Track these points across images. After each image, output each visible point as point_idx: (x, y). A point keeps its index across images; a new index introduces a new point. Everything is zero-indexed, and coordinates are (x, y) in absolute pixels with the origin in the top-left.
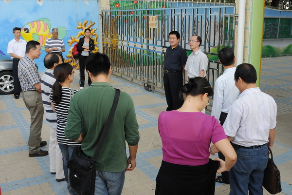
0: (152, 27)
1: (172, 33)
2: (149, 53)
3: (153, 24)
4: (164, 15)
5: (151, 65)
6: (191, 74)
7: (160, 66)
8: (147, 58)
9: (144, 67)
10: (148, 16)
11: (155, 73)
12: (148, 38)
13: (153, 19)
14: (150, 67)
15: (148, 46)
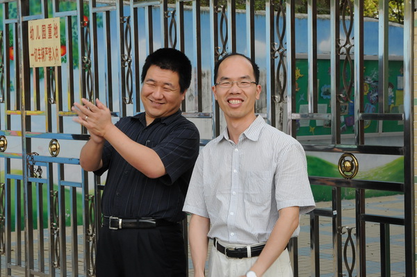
0: (43, 64)
1: (157, 58)
2: (30, 168)
3: (44, 52)
4: (91, 10)
5: (43, 226)
6: (237, 229)
7: (81, 230)
8: (24, 190)
9: (14, 235)
10: (25, 24)
11: (59, 247)
12: (28, 107)
13: (46, 32)
14: (36, 233)
15: (28, 141)
